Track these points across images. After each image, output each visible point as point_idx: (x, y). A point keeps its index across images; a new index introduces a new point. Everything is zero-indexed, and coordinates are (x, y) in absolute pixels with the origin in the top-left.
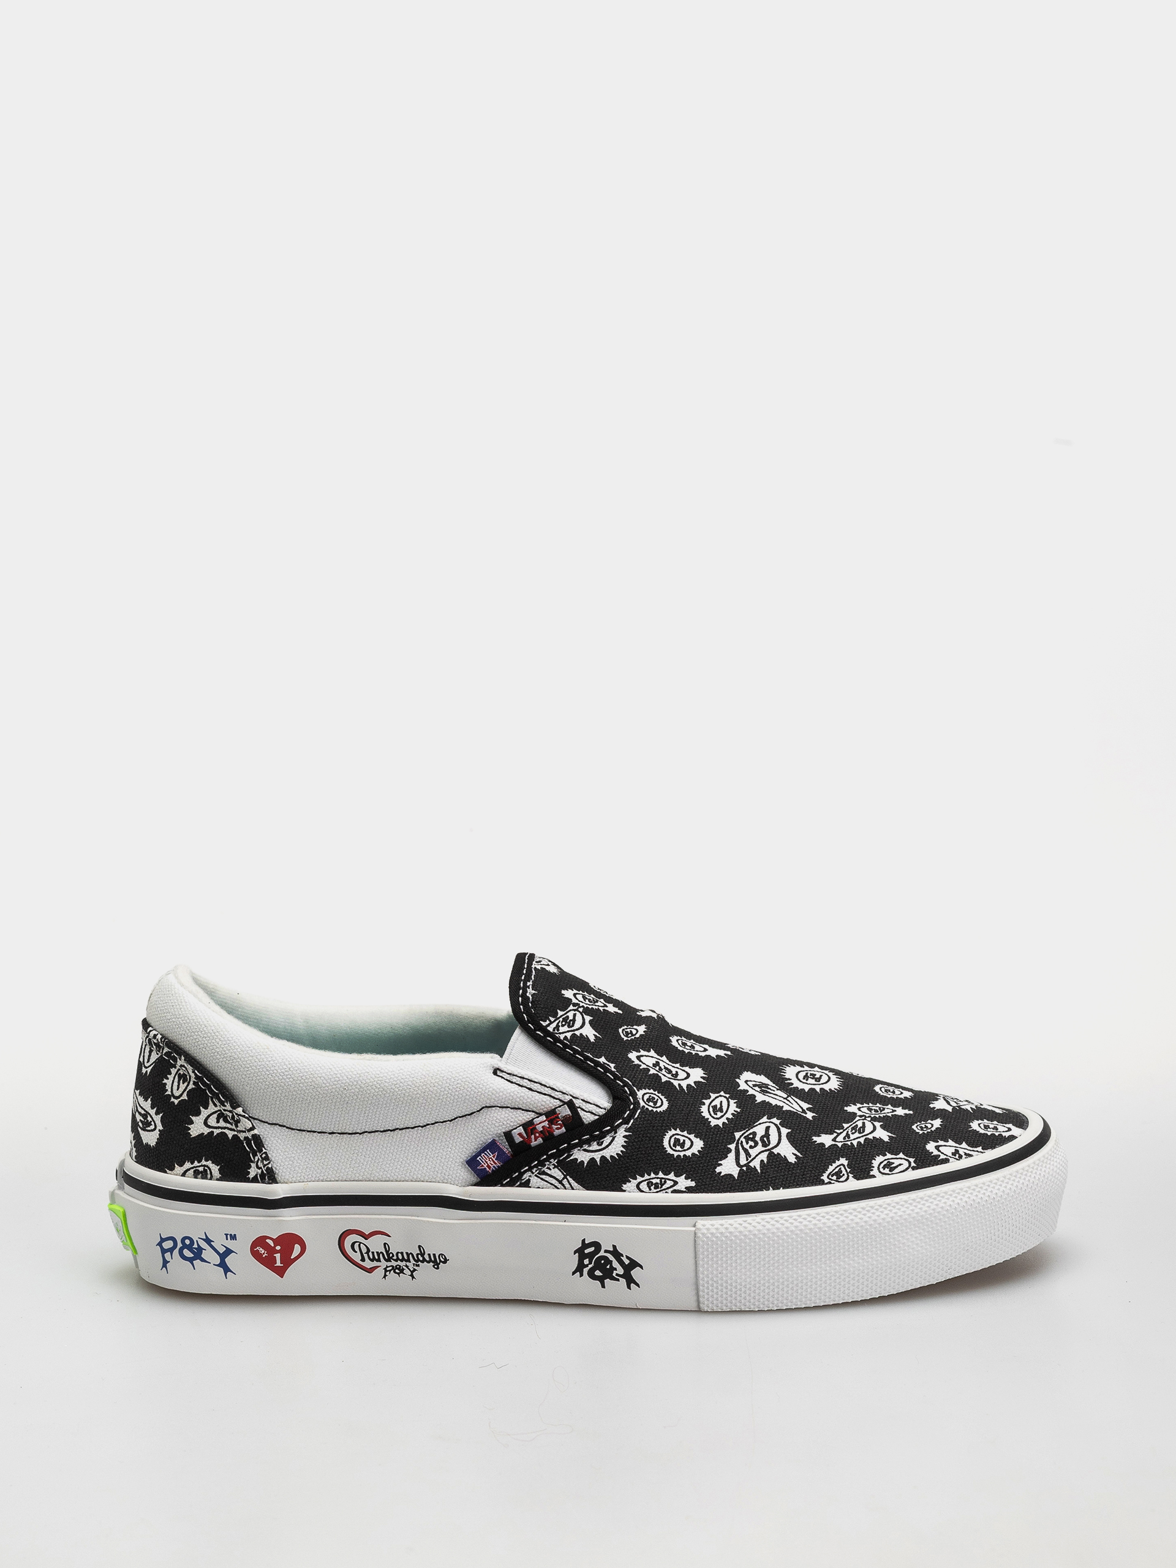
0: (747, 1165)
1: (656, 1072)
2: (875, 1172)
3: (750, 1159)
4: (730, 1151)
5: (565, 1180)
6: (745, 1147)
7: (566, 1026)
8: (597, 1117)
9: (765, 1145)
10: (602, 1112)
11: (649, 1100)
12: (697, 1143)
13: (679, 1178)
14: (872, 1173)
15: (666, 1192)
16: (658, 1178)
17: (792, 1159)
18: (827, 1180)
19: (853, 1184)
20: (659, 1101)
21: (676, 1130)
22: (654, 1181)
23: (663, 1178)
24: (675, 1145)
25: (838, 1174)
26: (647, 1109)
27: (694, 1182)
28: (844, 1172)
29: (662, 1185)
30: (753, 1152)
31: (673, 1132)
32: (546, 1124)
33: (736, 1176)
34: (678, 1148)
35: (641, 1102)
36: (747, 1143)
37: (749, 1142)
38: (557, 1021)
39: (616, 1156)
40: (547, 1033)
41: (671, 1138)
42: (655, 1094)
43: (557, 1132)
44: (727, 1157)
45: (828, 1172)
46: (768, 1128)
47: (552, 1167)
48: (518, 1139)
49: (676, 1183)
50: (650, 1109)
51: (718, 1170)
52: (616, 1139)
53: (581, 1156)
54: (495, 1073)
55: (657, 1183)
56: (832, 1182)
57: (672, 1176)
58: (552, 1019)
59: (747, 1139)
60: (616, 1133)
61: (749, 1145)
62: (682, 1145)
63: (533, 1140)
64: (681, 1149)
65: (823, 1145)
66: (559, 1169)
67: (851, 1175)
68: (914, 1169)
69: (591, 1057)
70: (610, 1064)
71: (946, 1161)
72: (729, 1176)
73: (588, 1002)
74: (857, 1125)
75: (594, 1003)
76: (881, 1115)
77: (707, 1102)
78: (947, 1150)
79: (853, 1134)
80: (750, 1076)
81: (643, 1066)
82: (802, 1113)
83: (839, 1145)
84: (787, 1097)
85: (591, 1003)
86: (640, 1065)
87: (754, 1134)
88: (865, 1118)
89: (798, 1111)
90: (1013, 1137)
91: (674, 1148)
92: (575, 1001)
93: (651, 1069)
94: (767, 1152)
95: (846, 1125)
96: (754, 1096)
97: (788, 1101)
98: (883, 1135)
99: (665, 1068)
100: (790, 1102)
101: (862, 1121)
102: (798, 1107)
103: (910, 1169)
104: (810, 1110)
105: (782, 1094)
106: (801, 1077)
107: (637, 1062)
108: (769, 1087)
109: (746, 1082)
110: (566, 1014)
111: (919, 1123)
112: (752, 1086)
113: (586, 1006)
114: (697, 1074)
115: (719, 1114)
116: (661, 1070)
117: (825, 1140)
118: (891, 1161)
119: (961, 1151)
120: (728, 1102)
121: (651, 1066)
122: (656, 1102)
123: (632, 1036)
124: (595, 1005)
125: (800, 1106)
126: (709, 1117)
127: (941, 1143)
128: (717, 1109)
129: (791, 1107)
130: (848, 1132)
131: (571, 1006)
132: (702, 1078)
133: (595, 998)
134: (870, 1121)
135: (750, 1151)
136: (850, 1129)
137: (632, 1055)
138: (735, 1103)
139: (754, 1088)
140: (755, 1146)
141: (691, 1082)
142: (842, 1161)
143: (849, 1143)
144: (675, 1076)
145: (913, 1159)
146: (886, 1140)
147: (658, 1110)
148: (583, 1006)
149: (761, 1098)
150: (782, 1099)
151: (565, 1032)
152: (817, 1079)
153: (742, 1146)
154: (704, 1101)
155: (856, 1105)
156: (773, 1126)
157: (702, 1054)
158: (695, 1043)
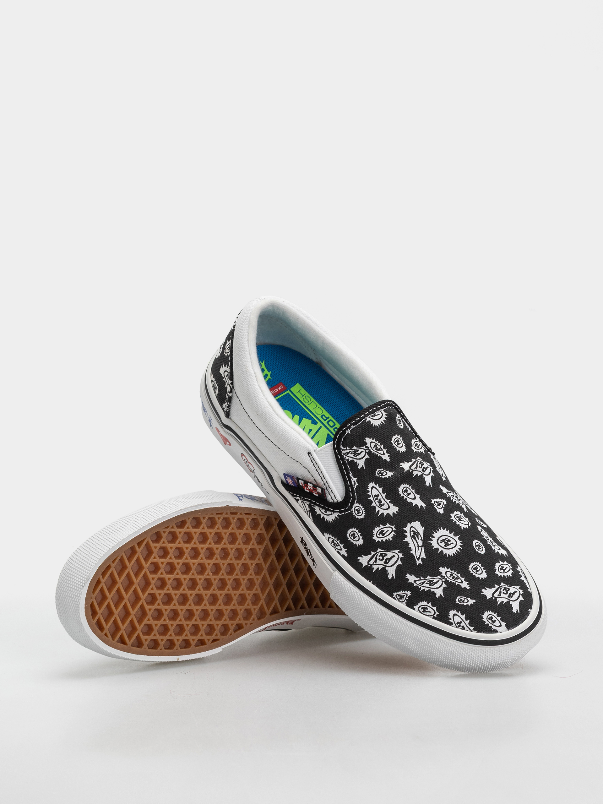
0: (371, 565)
1: (373, 500)
3: (374, 564)
4: (370, 554)
5: (309, 512)
6: (377, 557)
7: (353, 455)
8: (332, 502)
9: (385, 563)
10: (335, 501)
11: (357, 510)
12: (360, 542)
13: (343, 549)
14: (415, 607)
15: (336, 550)
16: (337, 542)
17: (390, 577)
18: (394, 596)
19: (402, 606)
20: (361, 513)
21: (357, 530)
22: (335, 542)
23: (338, 544)
24: (352, 535)
25: (401, 597)
28: (404, 598)
29: (336, 546)
31: (355, 530)
32: (312, 488)
34: (352, 537)
35: (353, 508)
36: (379, 556)
38: (350, 451)
39: (328, 521)
40: (340, 453)
41: (352, 531)
42: (362, 509)
43: (314, 494)
44: (367, 556)
45: (398, 593)
46: (394, 556)
47: (307, 503)
48: (301, 484)
49: (341, 550)
50: (354, 514)
52: (332, 515)
53: (317, 510)
54: (308, 453)
55: (335, 544)
57: (342, 546)
58: (348, 448)
59: (381, 555)
60: (333, 513)
61: (379, 558)
62: (354, 537)
63: (305, 489)
64: (352, 539)
65: (408, 580)
66: (309, 507)
67: (406, 601)
68: (434, 618)
69: (351, 475)
70: (356, 483)
71: (451, 624)
72: (361, 564)
73: (374, 449)
74: (434, 580)
75: (378, 451)
76: (453, 581)
77: (382, 526)
78: (457, 619)
79: (426, 583)
80: (417, 526)
81: (370, 493)
82: (417, 558)
83: (415, 585)
84: (421, 546)
85: (376, 450)
86: (369, 492)
87: (386, 555)
88: (443, 579)
89: (416, 557)
90: (496, 631)
91: (350, 536)
92: (368, 445)
93: (371, 497)
94: (383, 566)
95: (429, 577)
96: (406, 536)
97: (418, 549)
98: (439, 593)
99: (380, 500)
100: (418, 550)
101: (439, 579)
102: (419, 555)
103: (432, 617)
104: (422, 559)
105: (420, 543)
106: (441, 539)
107: (369, 489)
108: (419, 536)
109: (412, 527)
110: (358, 449)
111: (463, 597)
112: (411, 531)
113: (371, 450)
114: (394, 510)
115: (381, 536)
116: (376, 499)
117: (411, 578)
118: (428, 607)
119: (463, 624)
120: (391, 533)
121: (374, 495)
122: (359, 513)
123: (381, 475)
124: (377, 452)
125: (420, 555)
126: (375, 534)
127: (459, 614)
128: (382, 533)
129: (416, 553)
130: (426, 581)
131: (364, 447)
132: (394, 513)
133: (382, 449)
134: (442, 582)
135: (378, 561)
136: (428, 580)
137: (371, 485)
138: (393, 535)
139: (411, 532)
140: (381, 560)
141: (386, 512)
142: (409, 593)
143: (420, 587)
144: (381, 506)
145: (438, 613)
146: (438, 596)
147: (357, 517)
148: (370, 450)
149: (408, 539)
150: (416, 546)
151: (350, 457)
152: (447, 545)
153: (377, 556)
154: (381, 525)
155: (448, 569)
156: (396, 557)
157: (409, 500)
158: (414, 492)
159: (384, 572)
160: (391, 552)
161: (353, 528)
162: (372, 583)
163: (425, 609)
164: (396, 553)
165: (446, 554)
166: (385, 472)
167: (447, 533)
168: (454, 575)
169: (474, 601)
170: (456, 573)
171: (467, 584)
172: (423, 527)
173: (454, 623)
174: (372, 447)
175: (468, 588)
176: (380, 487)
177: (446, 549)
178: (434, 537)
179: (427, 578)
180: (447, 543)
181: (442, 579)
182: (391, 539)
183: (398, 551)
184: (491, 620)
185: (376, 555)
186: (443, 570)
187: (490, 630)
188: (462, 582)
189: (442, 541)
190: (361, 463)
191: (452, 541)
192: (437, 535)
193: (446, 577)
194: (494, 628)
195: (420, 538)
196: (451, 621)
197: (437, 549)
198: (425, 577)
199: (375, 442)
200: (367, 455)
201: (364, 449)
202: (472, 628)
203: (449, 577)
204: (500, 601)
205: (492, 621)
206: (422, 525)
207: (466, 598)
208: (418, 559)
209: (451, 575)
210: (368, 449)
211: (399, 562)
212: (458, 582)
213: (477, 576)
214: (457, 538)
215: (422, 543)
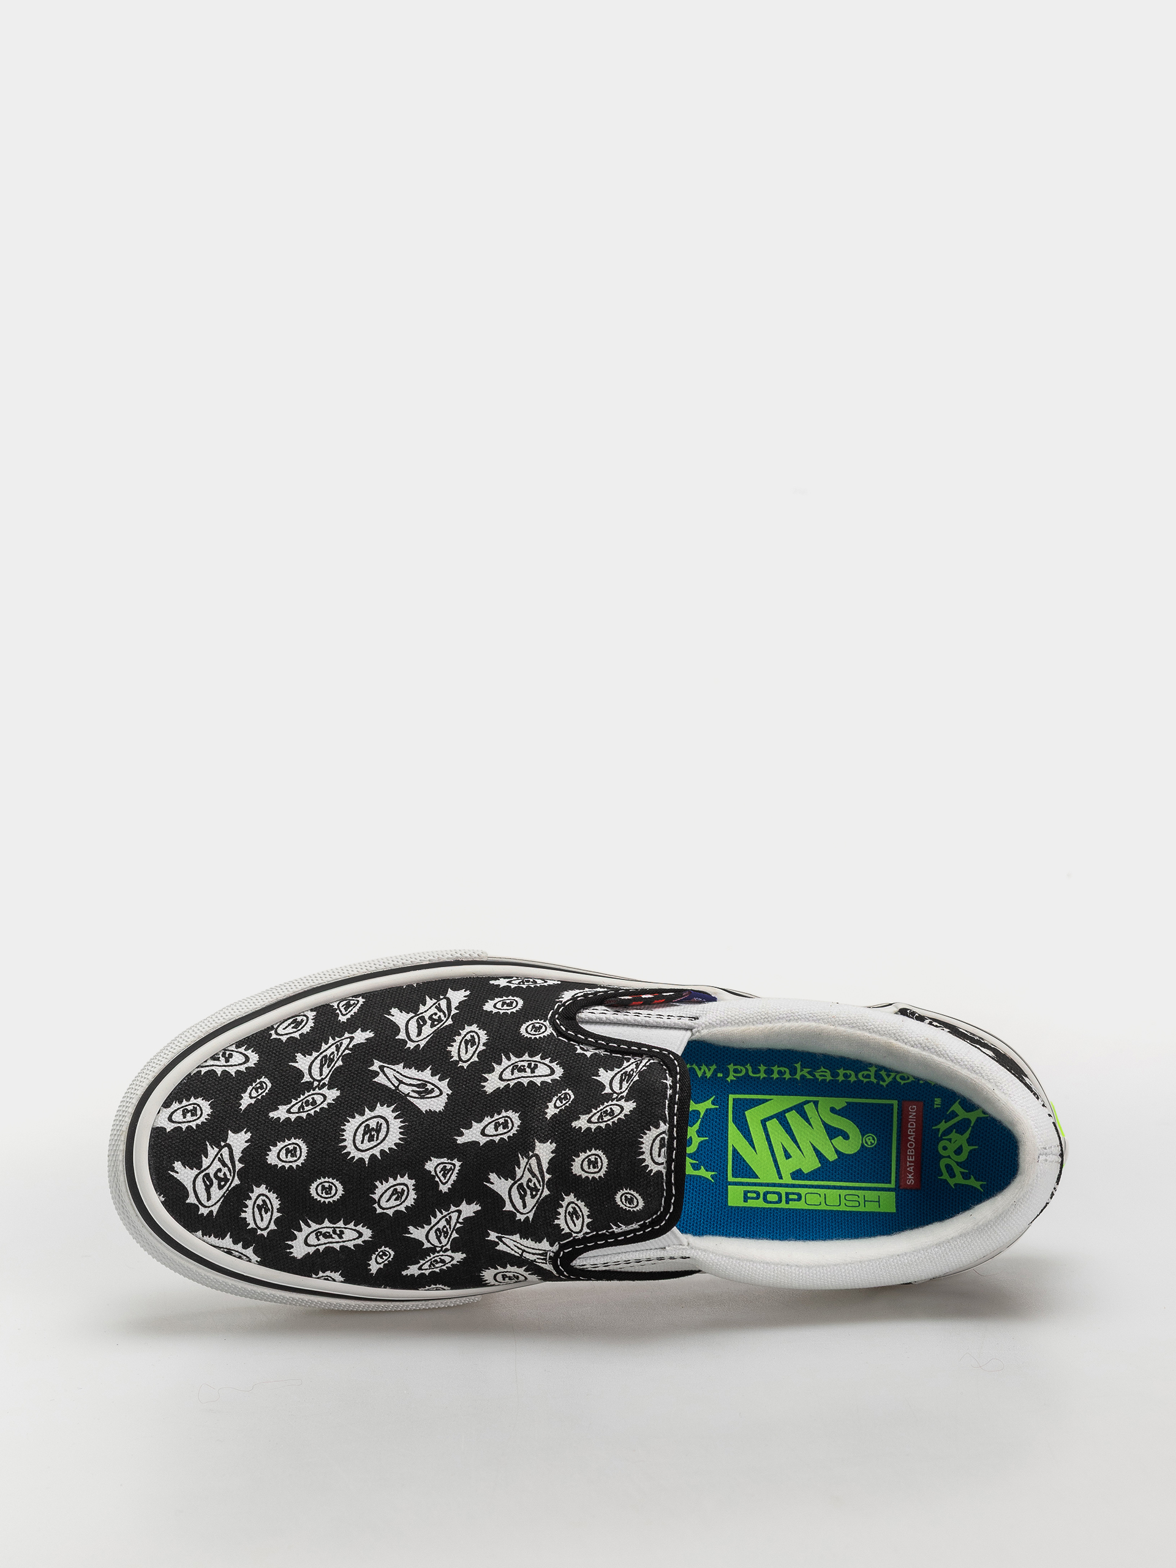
2: (311, 1015)
28: (342, 1008)
46: (419, 1034)
69: (602, 1052)
74: (328, 1067)
75: (601, 1113)
76: (302, 1097)
77: (481, 1048)
78: (237, 1058)
79: (333, 1053)
81: (547, 1061)
82: (384, 1067)
83: (347, 1035)
84: (398, 1085)
86: (551, 1062)
87: (432, 1026)
88: (319, 1084)
89: (388, 1067)
90: (167, 1104)
93: (540, 1061)
95: (340, 1063)
96: (433, 1074)
97: (397, 1079)
98: (302, 1062)
99: (524, 1071)
101: (322, 1077)
103: (275, 1027)
104: (376, 1074)
105: (404, 1089)
106: (384, 1126)
107: (554, 1065)
108: (417, 1096)
109: (441, 1093)
110: (631, 1083)
111: (264, 1094)
112: (436, 1089)
114: (492, 1083)
115: (468, 1037)
116: (529, 1065)
117: (361, 1037)
118: (294, 1030)
120: (459, 1055)
121: (539, 1064)
123: (560, 1096)
125: (385, 1075)
126: (478, 1031)
127: (242, 1068)
128: (471, 1043)
129: (395, 1070)
130: (337, 1055)
133: (600, 1122)
134: (315, 1080)
135: (436, 1011)
136: (336, 1060)
137: (559, 1072)
138: (453, 1056)
139: (433, 1087)
140: (432, 1015)
141: (498, 1069)
142: (342, 1018)
143: (337, 1039)
145: (272, 1038)
146: (299, 1056)
149: (426, 1075)
150: (405, 1079)
152: (368, 1130)
153: (444, 1013)
154: (485, 1048)
155: (328, 1104)
156: (413, 1037)
157: (487, 1120)
158: (494, 1138)
165: (354, 1117)
166: (561, 1106)
167: (386, 1146)
168: (310, 1107)
169: (243, 1107)
170: (312, 1112)
171: (279, 1118)
172: (426, 1111)
173: (236, 1050)
175: (271, 1115)
177: (363, 1123)
178: (395, 1118)
179: (340, 1060)
180: (371, 1133)
181: (319, 1081)
182: (449, 1048)
183: (422, 1046)
184: (191, 1110)
186: (333, 1094)
188: (289, 1111)
189: (379, 1126)
190: (604, 1076)
191: (367, 1145)
192: (396, 1125)
193: (317, 1091)
194: (175, 1105)
195: (412, 1094)
196: (243, 1048)
197: (372, 1109)
198: (345, 1058)
199: (619, 1117)
202: (203, 1070)
203: (315, 1096)
204: (212, 1151)
205: (188, 1111)
206: (430, 1113)
207: (259, 1097)
208: (381, 1068)
209: (314, 1103)
211: (401, 1034)
212: (296, 1106)
213: (280, 1145)
214: (366, 1156)
215: (401, 1091)
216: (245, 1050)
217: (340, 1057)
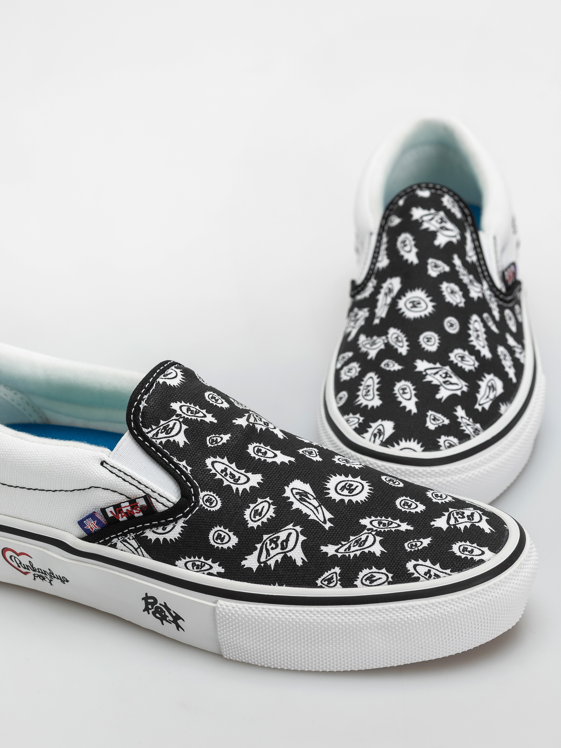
0: (265, 562)
1: (222, 478)
2: (358, 583)
3: (269, 558)
4: (256, 549)
5: (139, 549)
6: (268, 547)
7: (164, 433)
8: (167, 508)
9: (283, 548)
10: (171, 505)
11: (207, 501)
12: (233, 540)
13: (214, 564)
14: (355, 583)
15: (204, 573)
16: (200, 561)
17: (299, 563)
18: (319, 584)
19: (339, 591)
20: (215, 502)
21: (220, 527)
22: (197, 563)
23: (203, 562)
24: (217, 539)
25: (330, 581)
26: (204, 507)
27: (224, 569)
28: (335, 579)
29: (202, 567)
30: (272, 553)
31: (218, 528)
32: (129, 508)
33: (255, 570)
34: (219, 541)
35: (201, 501)
36: (270, 545)
37: (272, 544)
38: (158, 429)
39: (174, 540)
40: (146, 439)
41: (215, 532)
42: (213, 496)
43: (136, 515)
44: (253, 553)
45: (322, 578)
46: (290, 534)
47: (131, 538)
48: (110, 515)
49: (211, 567)
50: (206, 508)
51: (243, 563)
52: (176, 528)
53: (150, 535)
54: (102, 464)
55: (198, 565)
56: (323, 586)
57: (209, 562)
58: (154, 427)
59: (272, 541)
60: (176, 523)
61: (271, 547)
62: (222, 539)
63: (120, 517)
64: (220, 542)
65: (327, 553)
66: (135, 541)
67: (339, 582)
68: (390, 583)
69: (175, 460)
70: (188, 467)
71: (417, 579)
72: (250, 569)
73: (189, 413)
74: (361, 538)
75: (195, 414)
76: (386, 530)
77: (252, 506)
78: (422, 570)
79: (354, 546)
80: (297, 484)
81: (213, 471)
82: (323, 522)
83: (339, 555)
84: (318, 506)
85: (192, 415)
86: (211, 470)
87: (278, 538)
88: (371, 531)
89: (320, 521)
90: (482, 561)
91: (216, 541)
92: (179, 412)
93: (218, 474)
94: (282, 555)
95: (352, 538)
96: (292, 503)
97: (317, 510)
98: (377, 549)
99: (231, 474)
100: (318, 512)
101: (367, 535)
102: (322, 517)
103: (386, 583)
104: (330, 520)
105: (316, 503)
106: (339, 488)
107: (210, 467)
108: (309, 495)
109: (292, 490)
110: (167, 423)
111: (412, 541)
112: (294, 493)
113: (186, 417)
114: (256, 479)
115: (258, 517)
116: (226, 475)
117: (330, 550)
118: (374, 574)
119: (433, 572)
120: (269, 507)
121: (219, 471)
122: (212, 503)
123: (216, 444)
124: (195, 416)
125: (324, 516)
126: (249, 519)
127: (420, 562)
128: (257, 513)
129: (317, 517)
130: (351, 544)
131: (175, 416)
132: (259, 483)
133: (198, 410)
134: (373, 535)
135: (271, 551)
136: (354, 541)
137: (209, 461)
138: (274, 509)
139: (295, 495)
140: (275, 548)
141: (247, 487)
142: (337, 570)
143: (347, 555)
144: (236, 481)
145: (392, 575)
146: (378, 554)
147: (212, 509)
148: (184, 417)
149: (297, 505)
150: (313, 508)
151: (162, 438)
152: (351, 491)
153: (266, 547)
154: (250, 505)
155: (370, 518)
156: (294, 533)
157: (269, 460)
158: (270, 449)
159: (287, 560)
160: (283, 531)
161: (214, 528)
162: (279, 585)
163: (371, 579)
164: (290, 529)
165: (357, 501)
166: (218, 437)
168: (383, 521)
169: (430, 539)
170: (383, 518)
171: (407, 524)
172: (307, 484)
173: (420, 576)
174: (186, 412)
175: (412, 529)
176: (223, 458)
177: (353, 496)
178: (329, 489)
179: (351, 539)
180: (350, 488)
181: (371, 533)
182: (274, 515)
183: (292, 524)
184: (467, 551)
185: (264, 546)
186: (365, 522)
187: (472, 563)
188: (399, 525)
189: (342, 489)
190: (181, 439)
191: (355, 484)
192: (331, 485)
193: (375, 529)
194: (477, 558)
195: (311, 497)
196: (415, 576)
197: (342, 501)
198: (347, 540)
199: (185, 404)
200: (183, 425)
201: (176, 420)
202: (448, 571)
203: (377, 526)
204: (461, 527)
205: (469, 552)
206: (305, 482)
207: (416, 540)
208: (325, 523)
209: (380, 523)
210: (181, 418)
211: (302, 538)
212: (393, 527)
213: (413, 511)
214: (358, 479)
215: (318, 502)
216: (414, 574)
217: (350, 542)
